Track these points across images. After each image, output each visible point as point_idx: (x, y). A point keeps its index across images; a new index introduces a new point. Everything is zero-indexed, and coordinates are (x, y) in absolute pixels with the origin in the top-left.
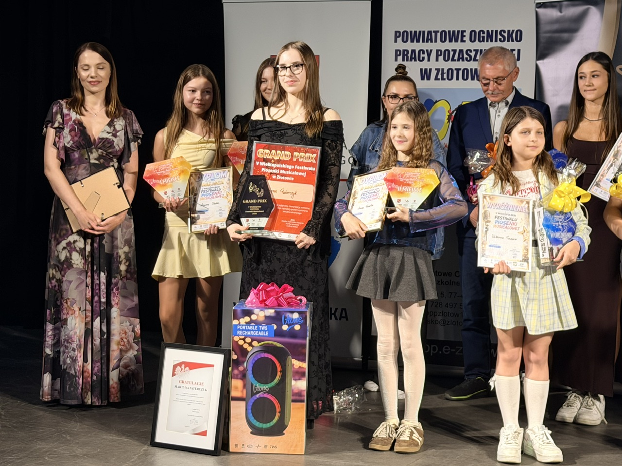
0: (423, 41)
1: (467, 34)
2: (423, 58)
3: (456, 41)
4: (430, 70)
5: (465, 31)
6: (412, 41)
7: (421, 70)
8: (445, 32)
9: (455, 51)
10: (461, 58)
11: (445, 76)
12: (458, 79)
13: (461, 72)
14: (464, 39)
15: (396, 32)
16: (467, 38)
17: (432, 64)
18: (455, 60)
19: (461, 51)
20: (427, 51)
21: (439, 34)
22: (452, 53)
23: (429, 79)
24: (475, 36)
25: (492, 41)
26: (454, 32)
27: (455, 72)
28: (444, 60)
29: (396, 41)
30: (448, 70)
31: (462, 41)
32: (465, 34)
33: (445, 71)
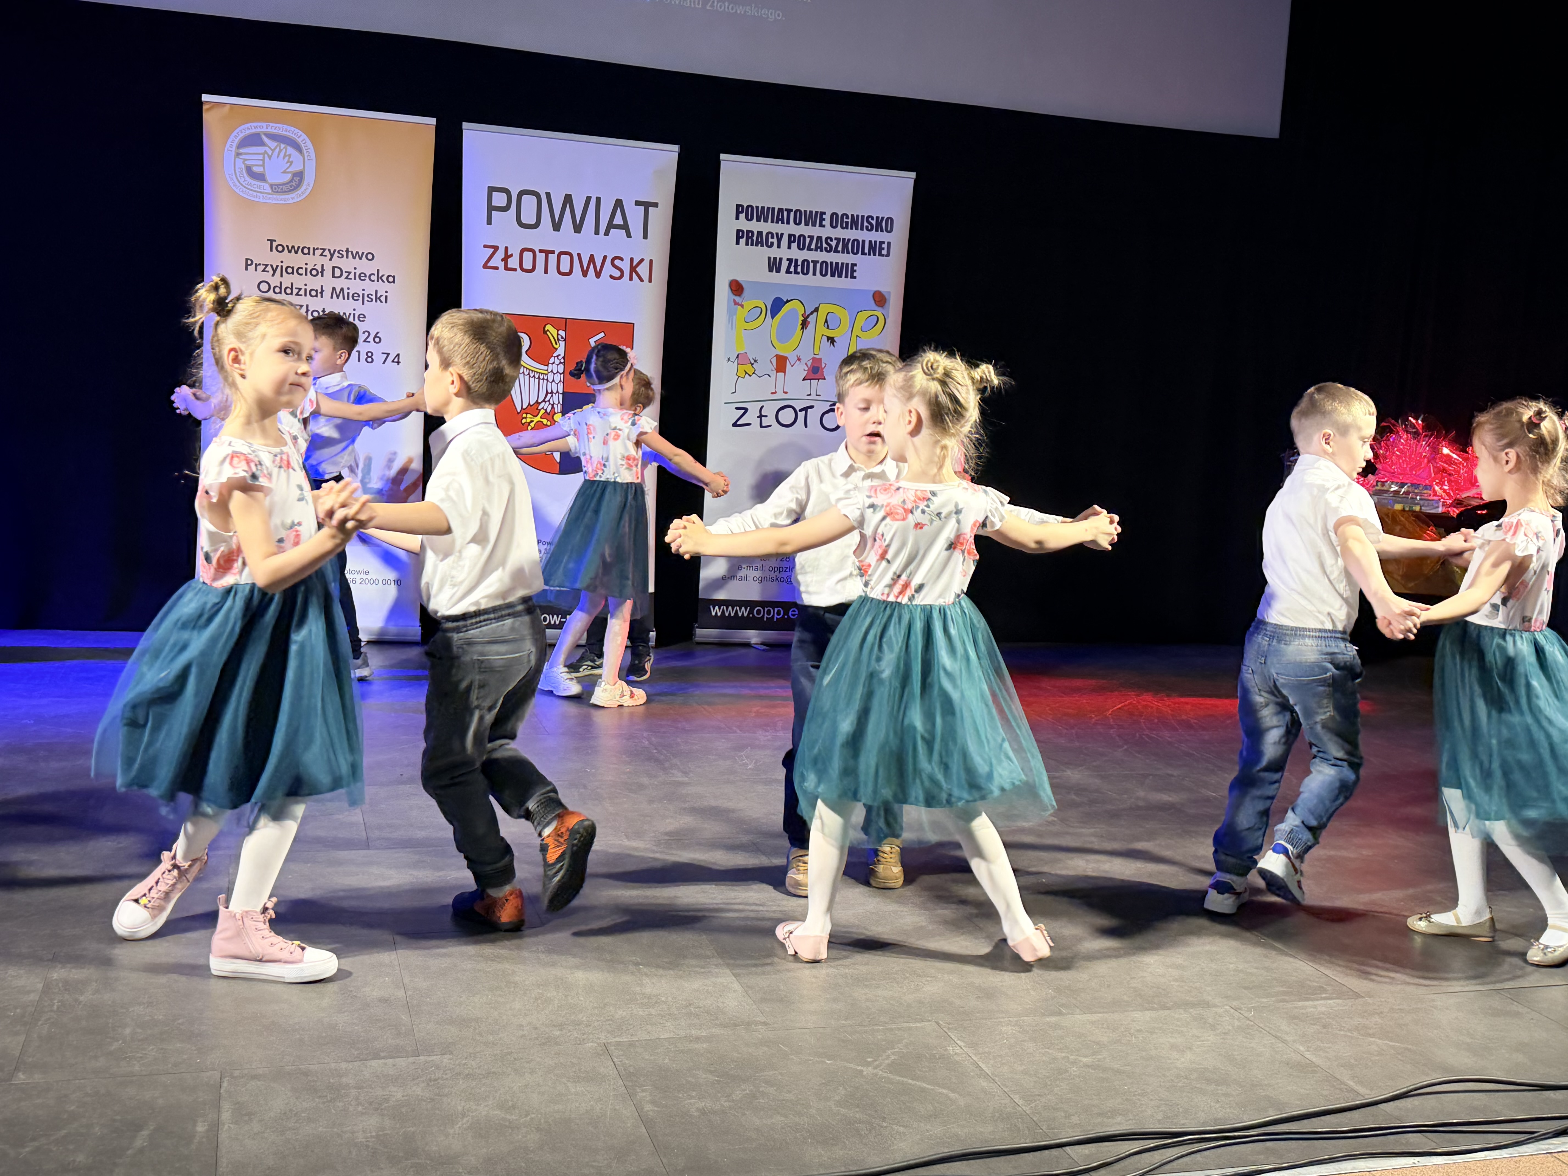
0: (772, 222)
1: (827, 217)
2: (772, 243)
3: (814, 225)
4: (781, 259)
5: (824, 213)
6: (758, 220)
7: (769, 258)
8: (800, 211)
9: (811, 237)
10: (819, 248)
11: (799, 269)
12: (814, 274)
13: (818, 265)
14: (824, 223)
15: (738, 206)
16: (827, 223)
17: (783, 253)
18: (812, 250)
19: (819, 238)
20: (777, 234)
21: (792, 214)
22: (808, 240)
23: (778, 271)
24: (837, 220)
25: (857, 229)
26: (811, 212)
27: (811, 265)
28: (799, 248)
29: (737, 218)
30: (803, 261)
31: (821, 225)
32: (824, 216)
33: (800, 263)
